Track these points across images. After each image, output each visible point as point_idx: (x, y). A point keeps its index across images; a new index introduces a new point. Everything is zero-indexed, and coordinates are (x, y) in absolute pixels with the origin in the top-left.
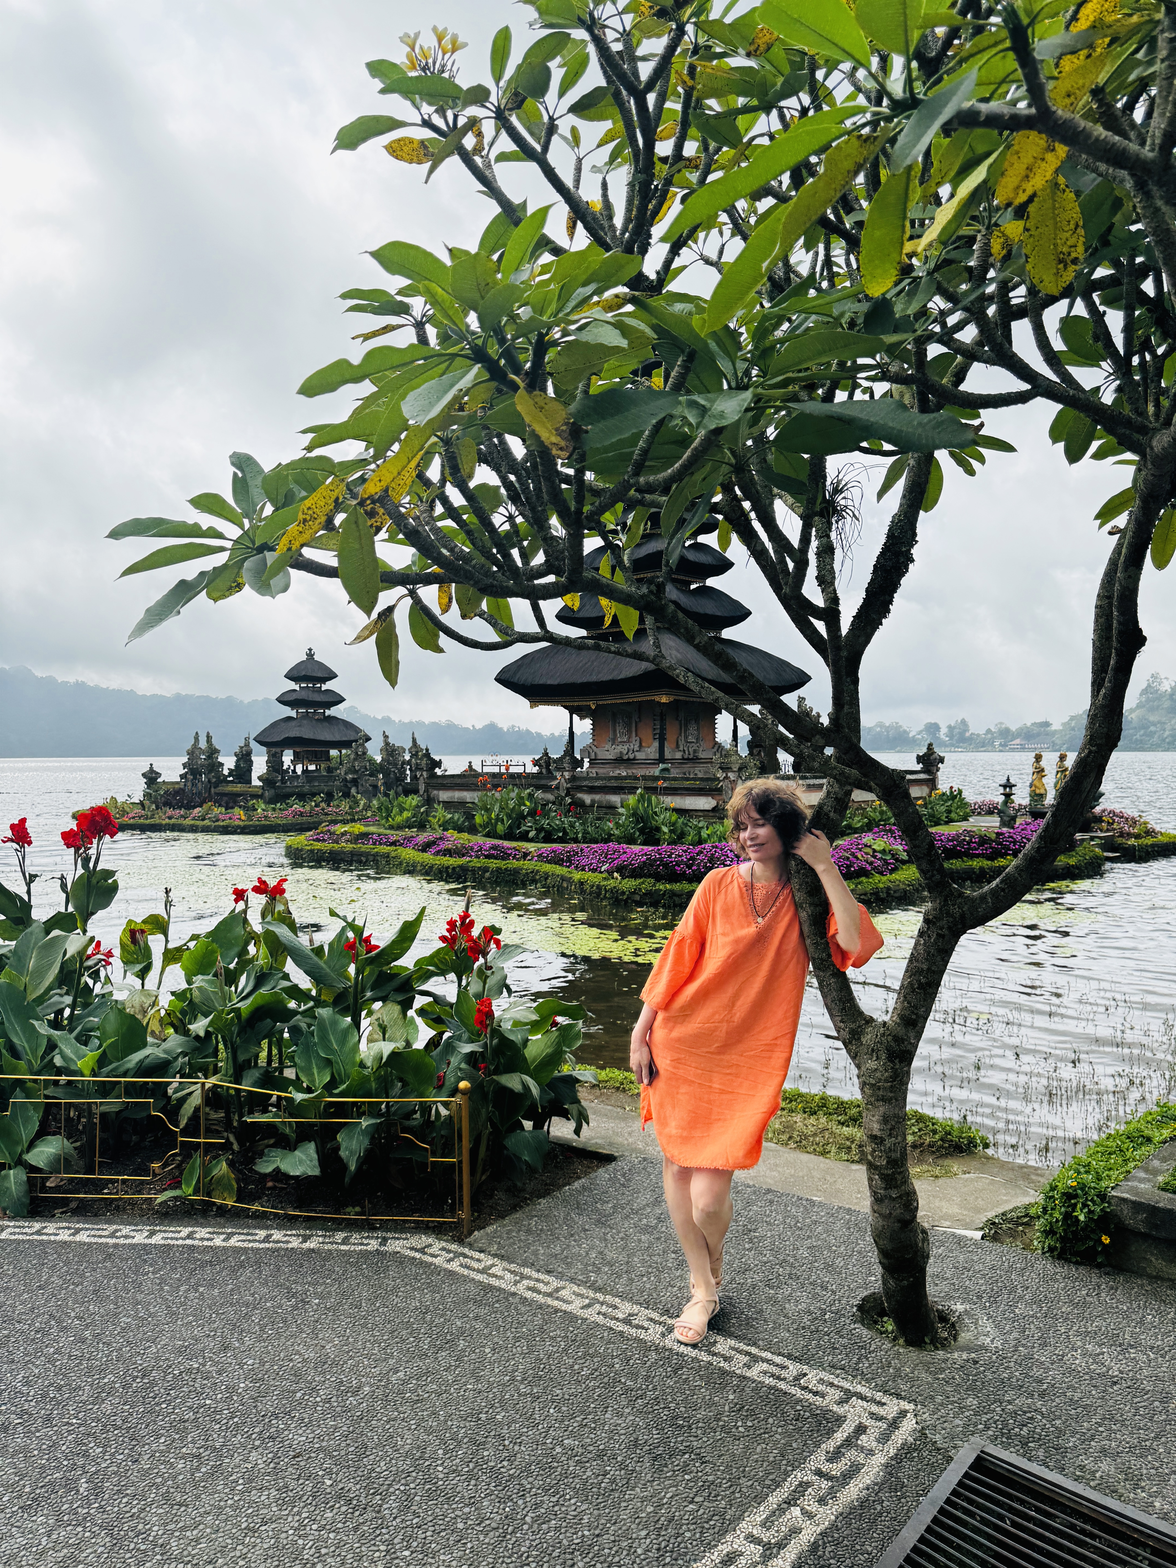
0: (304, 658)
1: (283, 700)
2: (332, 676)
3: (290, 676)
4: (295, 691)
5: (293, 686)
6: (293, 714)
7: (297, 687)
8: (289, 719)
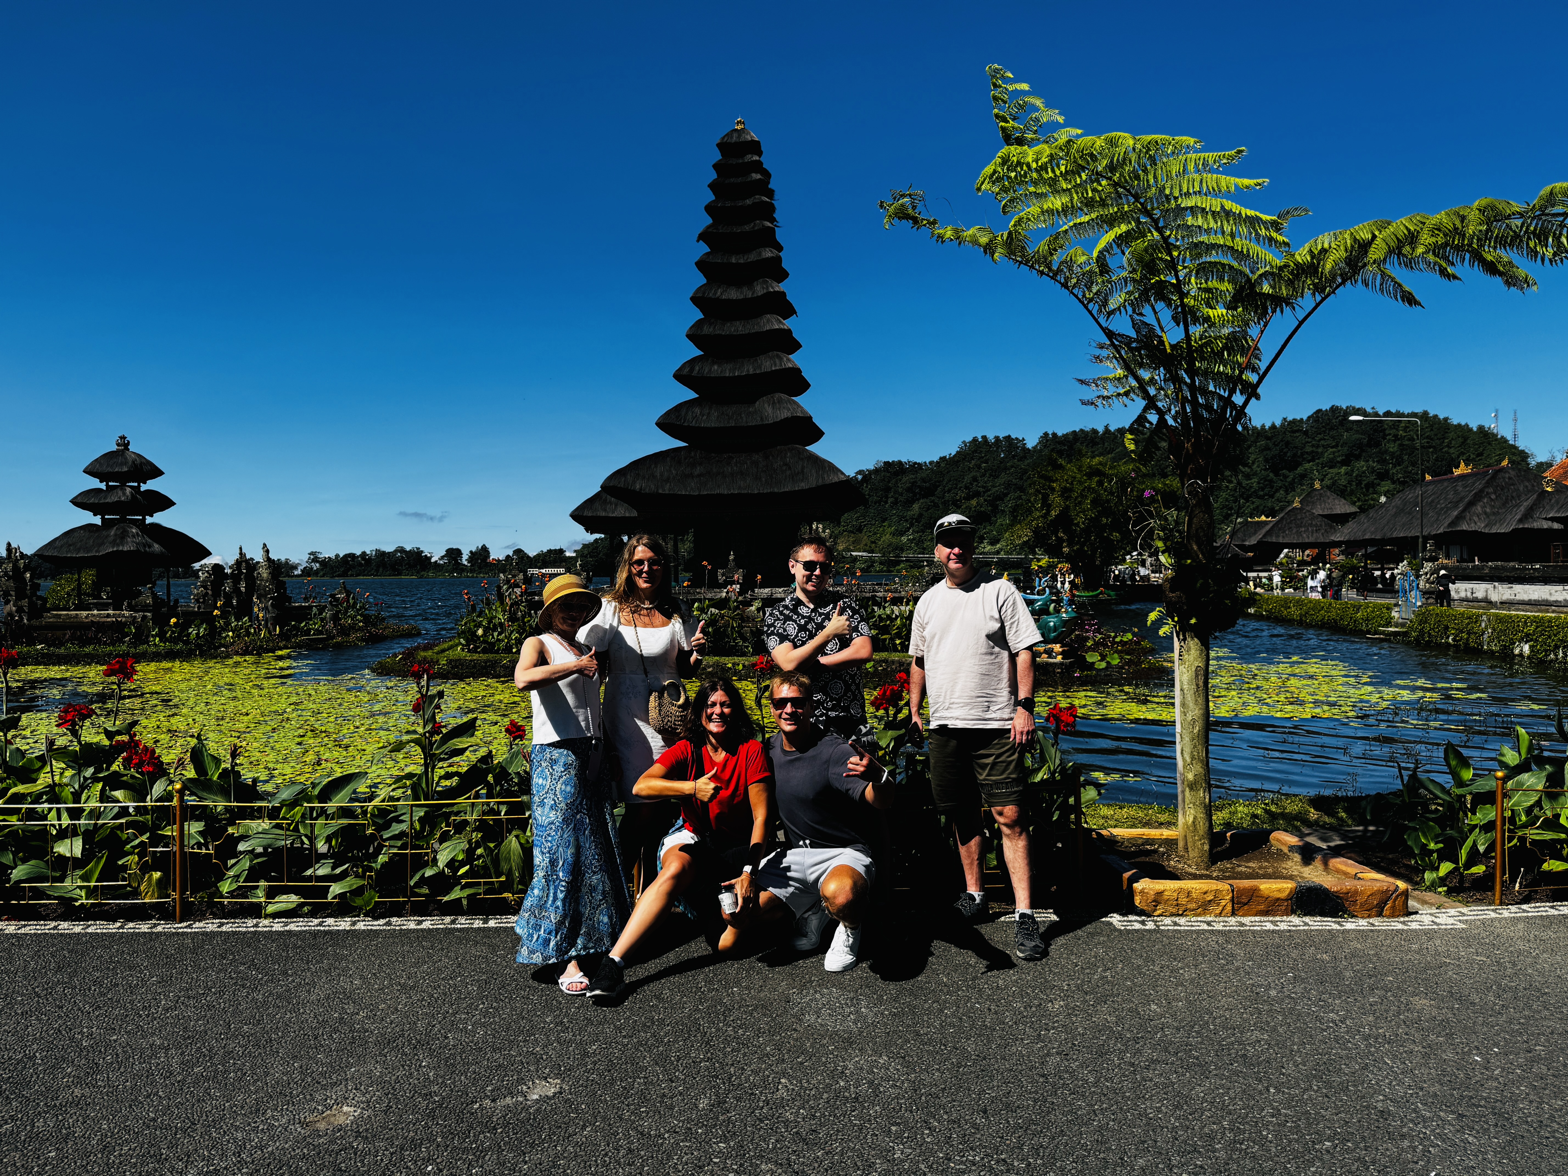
0: (115, 448)
1: (81, 501)
2: (156, 472)
3: (90, 471)
4: (99, 490)
5: (95, 483)
6: (97, 520)
7: (103, 486)
8: (89, 527)
